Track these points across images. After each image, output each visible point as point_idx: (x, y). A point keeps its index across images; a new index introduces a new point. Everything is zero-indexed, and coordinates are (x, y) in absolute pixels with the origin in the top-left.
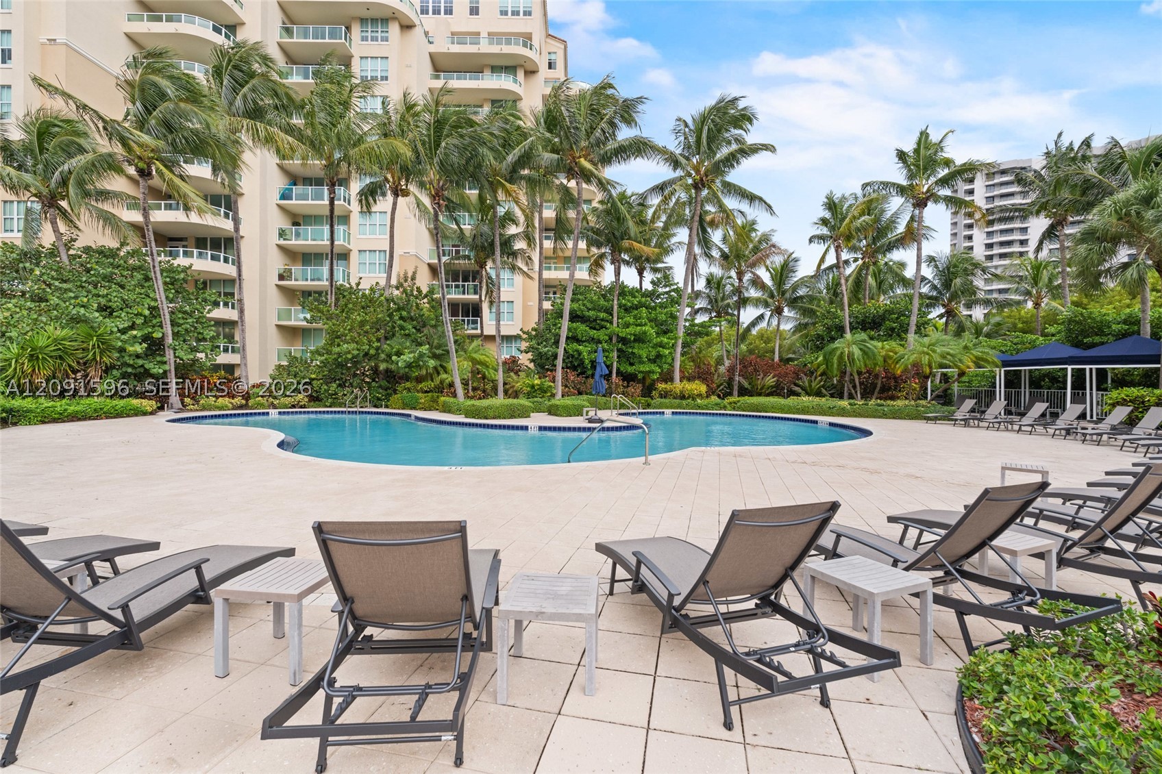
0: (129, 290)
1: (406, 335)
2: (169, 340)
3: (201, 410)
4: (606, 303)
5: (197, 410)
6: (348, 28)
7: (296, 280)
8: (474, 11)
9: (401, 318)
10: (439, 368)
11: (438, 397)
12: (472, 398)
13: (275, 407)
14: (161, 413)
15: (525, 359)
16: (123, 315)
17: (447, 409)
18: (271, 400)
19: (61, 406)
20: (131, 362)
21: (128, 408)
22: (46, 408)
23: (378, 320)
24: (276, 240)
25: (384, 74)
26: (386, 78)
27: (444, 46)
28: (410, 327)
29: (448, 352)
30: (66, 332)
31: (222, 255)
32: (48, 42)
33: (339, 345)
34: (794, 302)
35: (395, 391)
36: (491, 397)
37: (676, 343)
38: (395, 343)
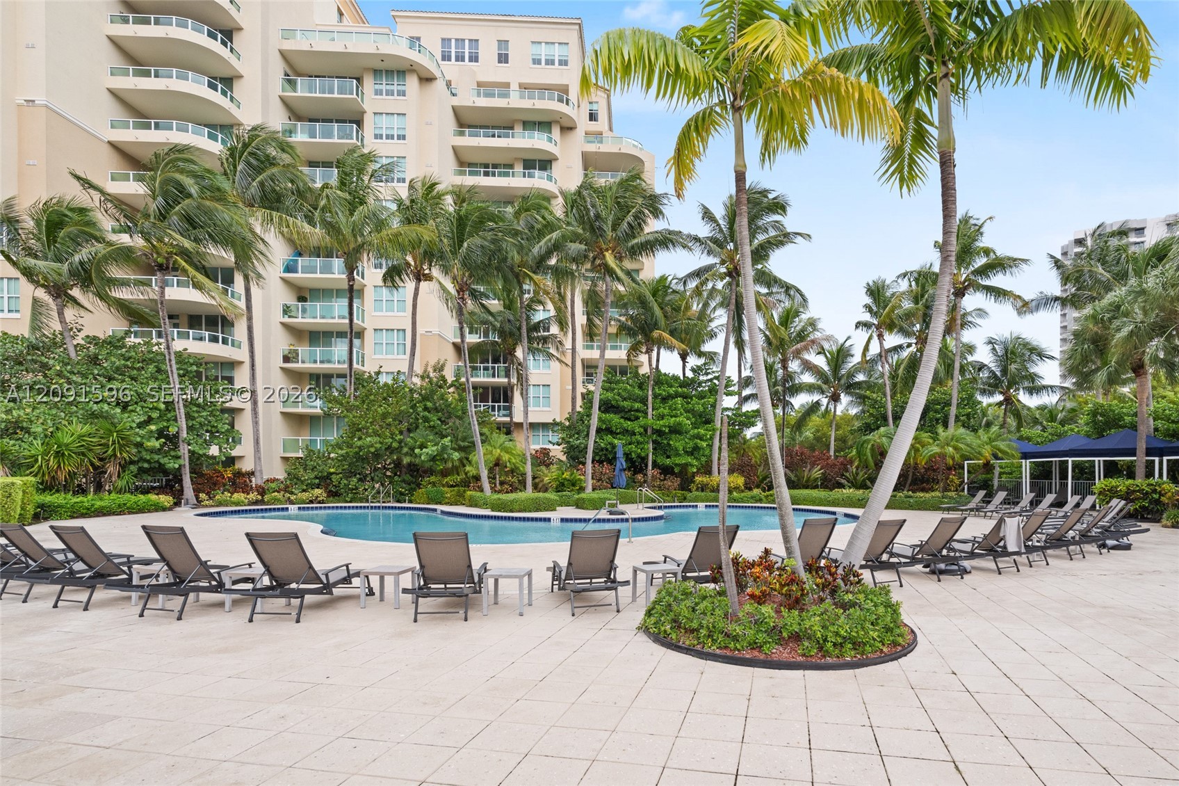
0: (142, 384)
1: (430, 427)
2: (184, 434)
3: (217, 506)
4: (641, 393)
5: (212, 506)
6: (359, 80)
7: (303, 362)
8: (503, 58)
9: (426, 409)
10: (465, 461)
11: (464, 491)
12: (499, 492)
13: (292, 503)
14: (178, 509)
15: (557, 452)
16: (138, 410)
17: (473, 504)
18: (287, 495)
19: (88, 501)
20: (148, 457)
21: (149, 504)
22: (75, 503)
23: (401, 412)
24: (279, 317)
25: (401, 133)
26: (404, 137)
27: (469, 98)
28: (435, 418)
29: (473, 443)
30: (87, 428)
31: (221, 336)
32: (25, 103)
33: (360, 439)
34: (850, 387)
35: (419, 485)
36: (521, 491)
37: (714, 435)
38: (420, 435)
